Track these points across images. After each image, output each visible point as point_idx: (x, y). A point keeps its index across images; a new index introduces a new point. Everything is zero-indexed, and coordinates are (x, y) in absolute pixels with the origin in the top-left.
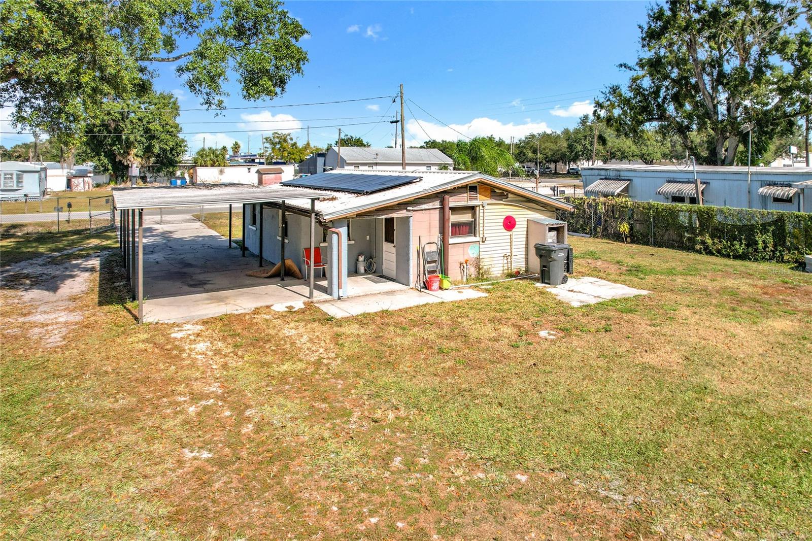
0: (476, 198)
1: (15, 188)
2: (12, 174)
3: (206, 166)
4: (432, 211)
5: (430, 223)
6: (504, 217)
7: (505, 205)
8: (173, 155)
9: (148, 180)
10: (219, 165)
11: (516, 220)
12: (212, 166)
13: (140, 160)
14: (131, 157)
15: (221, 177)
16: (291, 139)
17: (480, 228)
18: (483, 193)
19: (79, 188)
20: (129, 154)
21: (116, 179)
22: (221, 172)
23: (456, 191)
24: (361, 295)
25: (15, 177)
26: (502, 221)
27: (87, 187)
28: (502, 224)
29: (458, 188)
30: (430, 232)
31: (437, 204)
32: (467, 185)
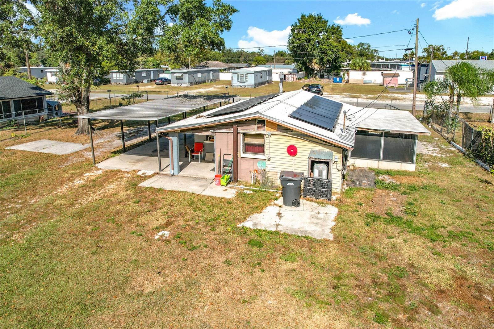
0: (263, 129)
1: (244, 81)
2: (243, 74)
3: (356, 70)
4: (229, 134)
5: (228, 142)
6: (288, 145)
7: (288, 136)
8: (336, 63)
9: (325, 77)
10: (364, 70)
11: (298, 149)
12: (360, 70)
13: (318, 65)
14: (313, 64)
15: (364, 77)
16: (443, 49)
17: (266, 150)
18: (270, 126)
19: (289, 80)
20: (312, 62)
21: (308, 76)
22: (364, 74)
23: (246, 122)
24: (185, 176)
25: (244, 75)
26: (287, 148)
27: (292, 80)
28: (286, 150)
29: (249, 120)
30: (228, 147)
31: (231, 130)
32: (256, 119)
